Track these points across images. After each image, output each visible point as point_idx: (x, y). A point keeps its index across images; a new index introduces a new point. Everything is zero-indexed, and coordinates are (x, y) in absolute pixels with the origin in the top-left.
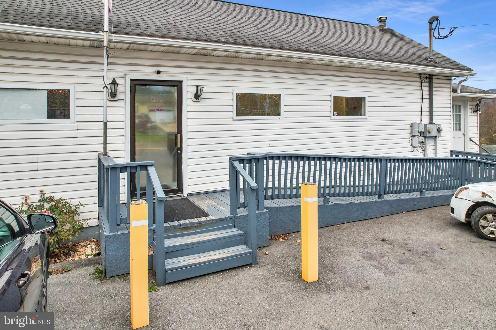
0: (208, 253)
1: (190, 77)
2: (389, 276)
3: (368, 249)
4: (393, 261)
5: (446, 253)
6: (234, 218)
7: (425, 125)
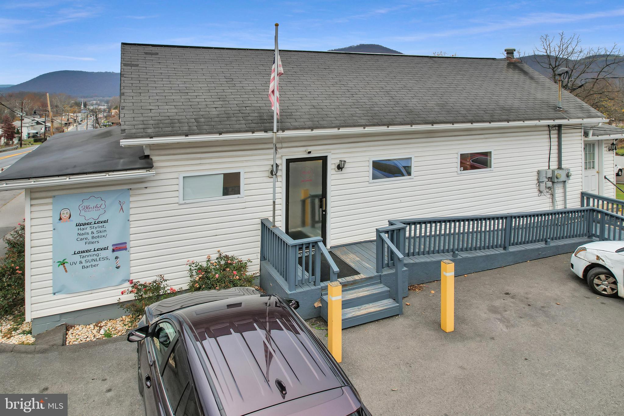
0: (365, 305)
1: (333, 152)
2: (510, 329)
3: (494, 303)
4: (514, 315)
5: (561, 308)
6: (380, 276)
7: (553, 172)
